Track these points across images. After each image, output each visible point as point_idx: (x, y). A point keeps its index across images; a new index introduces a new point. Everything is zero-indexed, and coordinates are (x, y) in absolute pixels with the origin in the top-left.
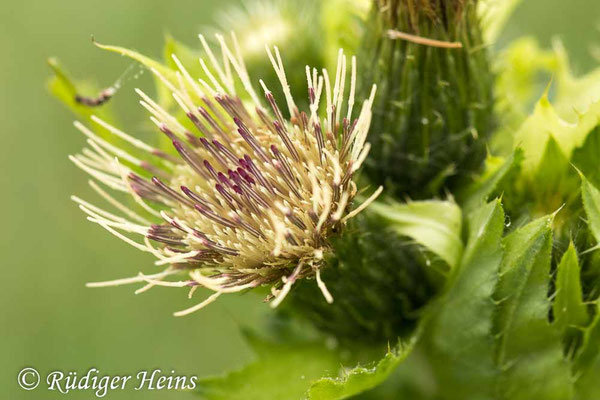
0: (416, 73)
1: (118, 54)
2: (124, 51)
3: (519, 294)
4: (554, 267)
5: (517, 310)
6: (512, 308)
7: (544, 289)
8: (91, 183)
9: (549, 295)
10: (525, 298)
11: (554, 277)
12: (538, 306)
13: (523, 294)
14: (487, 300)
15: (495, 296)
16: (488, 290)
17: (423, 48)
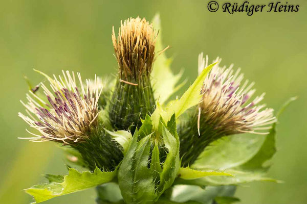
0: (126, 93)
1: (39, 73)
2: (41, 73)
3: (140, 158)
4: (151, 151)
5: (140, 163)
6: (138, 162)
7: (147, 157)
8: (26, 110)
9: (149, 160)
10: (142, 159)
11: (151, 154)
12: (145, 163)
13: (141, 158)
14: (131, 159)
15: (133, 158)
16: (132, 156)
17: (129, 85)
